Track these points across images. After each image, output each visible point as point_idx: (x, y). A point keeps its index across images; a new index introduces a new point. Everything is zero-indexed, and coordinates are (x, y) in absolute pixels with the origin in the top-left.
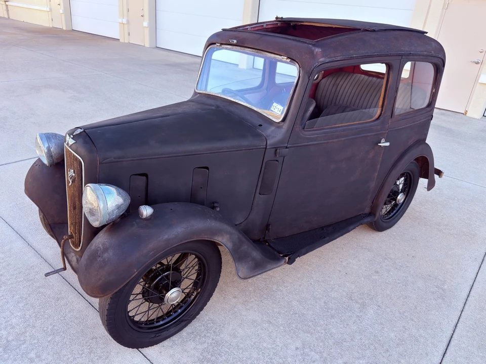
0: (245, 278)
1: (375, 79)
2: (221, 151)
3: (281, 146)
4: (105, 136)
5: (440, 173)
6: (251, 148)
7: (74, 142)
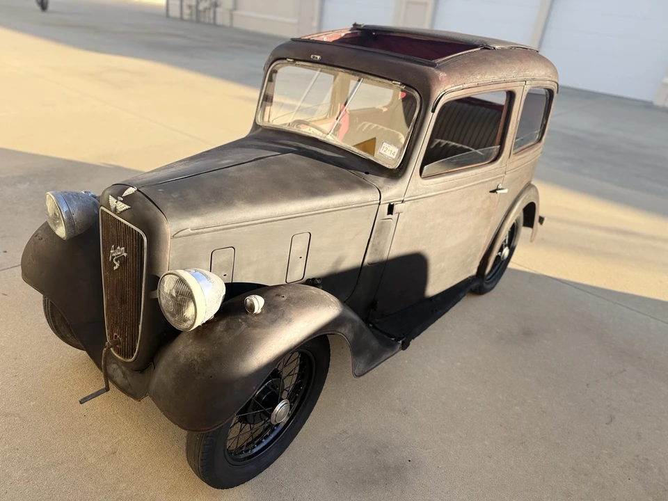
0: (360, 376)
2: (326, 210)
3: (397, 200)
4: (173, 198)
5: (541, 220)
6: (363, 204)
7: (127, 207)
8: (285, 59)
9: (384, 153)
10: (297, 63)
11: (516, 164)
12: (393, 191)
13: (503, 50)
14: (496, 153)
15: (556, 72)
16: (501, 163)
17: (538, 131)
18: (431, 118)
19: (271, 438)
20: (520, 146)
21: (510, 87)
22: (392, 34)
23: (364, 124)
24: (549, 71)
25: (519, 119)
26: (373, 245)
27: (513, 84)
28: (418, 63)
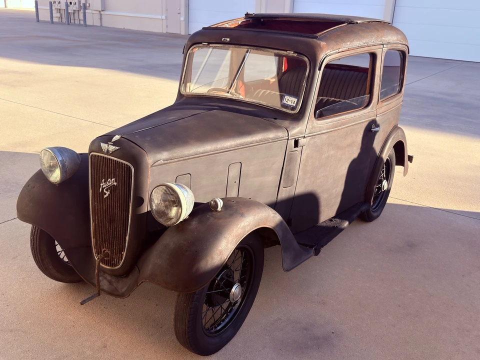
0: (288, 270)
1: (338, 71)
2: (251, 145)
3: (300, 136)
4: (147, 140)
5: (410, 158)
6: (276, 140)
7: (117, 148)
8: (201, 43)
9: (286, 103)
10: (211, 45)
11: (383, 109)
12: (297, 130)
13: (363, 23)
14: (367, 101)
15: (405, 38)
16: (372, 108)
17: (397, 84)
18: (319, 75)
19: (227, 320)
20: (385, 96)
21: (373, 49)
22: (277, 19)
23: (259, 92)
24: (399, 37)
25: (382, 73)
26: (285, 172)
27: (374, 47)
28: (304, 37)
